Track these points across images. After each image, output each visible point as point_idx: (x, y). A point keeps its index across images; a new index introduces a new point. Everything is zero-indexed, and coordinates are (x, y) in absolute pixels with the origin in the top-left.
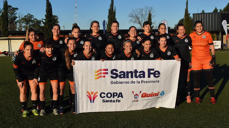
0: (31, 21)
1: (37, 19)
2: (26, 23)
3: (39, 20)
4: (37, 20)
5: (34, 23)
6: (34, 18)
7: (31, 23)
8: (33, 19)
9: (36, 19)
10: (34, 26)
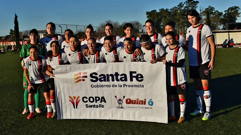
0: (212, 13)
3: (221, 12)
5: (215, 15)
9: (217, 11)
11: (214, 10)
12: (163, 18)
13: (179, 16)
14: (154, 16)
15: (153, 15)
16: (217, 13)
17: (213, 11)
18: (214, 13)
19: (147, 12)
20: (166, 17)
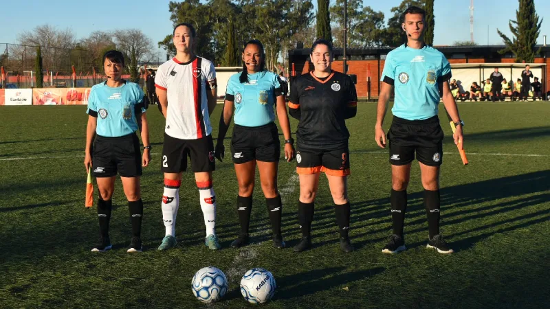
0: (355, 14)
1: (371, 8)
2: (341, 22)
3: (378, 12)
4: (372, 11)
5: (362, 21)
6: (364, 6)
7: (354, 22)
8: (359, 10)
9: (368, 9)
10: (364, 30)
11: (362, 7)
12: (215, 21)
13: (262, 19)
14: (190, 15)
15: (187, 13)
16: (367, 13)
17: (356, 8)
18: (361, 13)
19: (171, 3)
20: (226, 21)
